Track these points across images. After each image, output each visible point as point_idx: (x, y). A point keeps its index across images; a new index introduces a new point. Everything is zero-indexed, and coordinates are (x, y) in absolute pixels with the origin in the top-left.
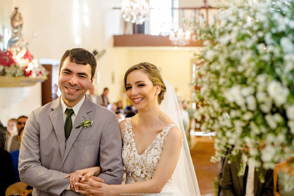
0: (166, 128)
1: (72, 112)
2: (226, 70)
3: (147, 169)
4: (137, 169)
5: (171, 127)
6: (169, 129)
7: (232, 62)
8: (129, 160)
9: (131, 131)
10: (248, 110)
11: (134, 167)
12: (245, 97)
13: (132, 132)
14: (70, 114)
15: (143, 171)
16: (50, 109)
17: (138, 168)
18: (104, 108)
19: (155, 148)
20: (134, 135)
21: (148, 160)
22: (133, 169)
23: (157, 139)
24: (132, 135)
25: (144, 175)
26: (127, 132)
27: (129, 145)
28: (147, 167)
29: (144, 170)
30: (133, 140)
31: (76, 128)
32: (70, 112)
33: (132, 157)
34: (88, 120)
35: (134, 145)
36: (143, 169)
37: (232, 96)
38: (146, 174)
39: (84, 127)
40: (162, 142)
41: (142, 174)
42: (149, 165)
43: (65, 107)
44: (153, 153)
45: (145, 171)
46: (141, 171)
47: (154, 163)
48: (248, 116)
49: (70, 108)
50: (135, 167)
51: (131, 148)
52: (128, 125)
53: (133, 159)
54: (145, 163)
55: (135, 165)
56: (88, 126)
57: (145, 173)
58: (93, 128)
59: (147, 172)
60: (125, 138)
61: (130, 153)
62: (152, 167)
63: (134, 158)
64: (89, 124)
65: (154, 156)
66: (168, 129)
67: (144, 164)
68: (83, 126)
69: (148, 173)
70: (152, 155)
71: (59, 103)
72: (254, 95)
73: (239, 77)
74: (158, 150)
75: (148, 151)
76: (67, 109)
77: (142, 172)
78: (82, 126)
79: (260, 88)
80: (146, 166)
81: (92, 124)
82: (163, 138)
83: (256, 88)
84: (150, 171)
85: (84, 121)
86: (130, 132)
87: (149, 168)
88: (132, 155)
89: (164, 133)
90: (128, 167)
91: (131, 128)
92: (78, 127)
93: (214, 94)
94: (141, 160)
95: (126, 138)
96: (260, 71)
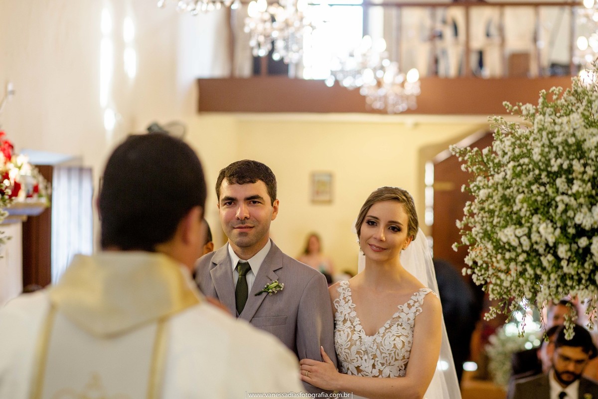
0: (416, 294)
1: (247, 267)
2: (501, 209)
3: (384, 359)
4: (366, 360)
5: (426, 293)
6: (423, 296)
7: (507, 200)
8: (351, 345)
9: (349, 300)
10: (523, 251)
11: (359, 359)
12: (519, 238)
13: (351, 302)
14: (245, 270)
15: (375, 364)
16: (211, 264)
17: (367, 358)
18: (302, 264)
19: (398, 325)
20: (355, 305)
21: (387, 342)
22: (357, 361)
23: (402, 311)
24: (351, 307)
25: (378, 371)
26: (342, 302)
27: (349, 322)
28: (383, 355)
29: (377, 361)
30: (354, 314)
31: (256, 295)
32: (245, 268)
33: (357, 340)
34: (276, 282)
35: (357, 321)
36: (377, 359)
37: (506, 235)
38: (382, 368)
39: (269, 293)
40: (411, 316)
41: (374, 369)
42: (388, 350)
43: (235, 260)
44: (394, 332)
45: (380, 363)
46: (373, 363)
47: (396, 348)
48: (522, 258)
49: (244, 261)
50: (361, 358)
51: (352, 327)
52: (344, 291)
53: (358, 343)
54: (381, 347)
55: (362, 355)
56: (276, 292)
57: (379, 366)
58: (285, 296)
59: (383, 364)
60: (339, 312)
61: (353, 334)
62: (393, 354)
63: (361, 341)
64: (278, 289)
65: (397, 336)
66: (419, 295)
67: (380, 350)
68: (267, 292)
69: (384, 366)
70: (393, 335)
71: (225, 252)
72: (529, 236)
73: (514, 217)
74: (403, 328)
75: (386, 329)
76: (239, 263)
77: (374, 366)
78: (265, 291)
79: (534, 229)
80: (382, 353)
81: (282, 289)
82: (413, 309)
83: (530, 229)
84: (388, 362)
85: (268, 284)
86: (348, 302)
87: (388, 355)
88: (356, 337)
89: (415, 302)
90: (347, 359)
91: (350, 296)
92: (260, 294)
93: (487, 235)
94: (374, 344)
95: (341, 312)
96: (536, 211)
